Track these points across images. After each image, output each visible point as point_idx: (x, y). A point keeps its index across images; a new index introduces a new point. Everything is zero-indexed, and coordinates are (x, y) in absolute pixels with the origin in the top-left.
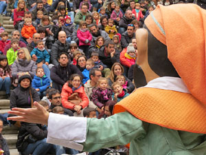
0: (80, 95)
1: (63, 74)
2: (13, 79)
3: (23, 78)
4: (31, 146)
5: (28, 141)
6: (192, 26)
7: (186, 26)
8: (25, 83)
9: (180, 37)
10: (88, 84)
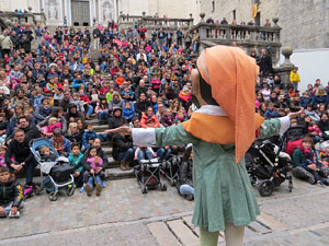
0: (154, 121)
1: (142, 107)
2: (110, 112)
3: (116, 110)
4: (121, 154)
5: (119, 151)
6: (228, 72)
7: (224, 73)
8: (118, 113)
9: (220, 81)
10: (158, 114)
